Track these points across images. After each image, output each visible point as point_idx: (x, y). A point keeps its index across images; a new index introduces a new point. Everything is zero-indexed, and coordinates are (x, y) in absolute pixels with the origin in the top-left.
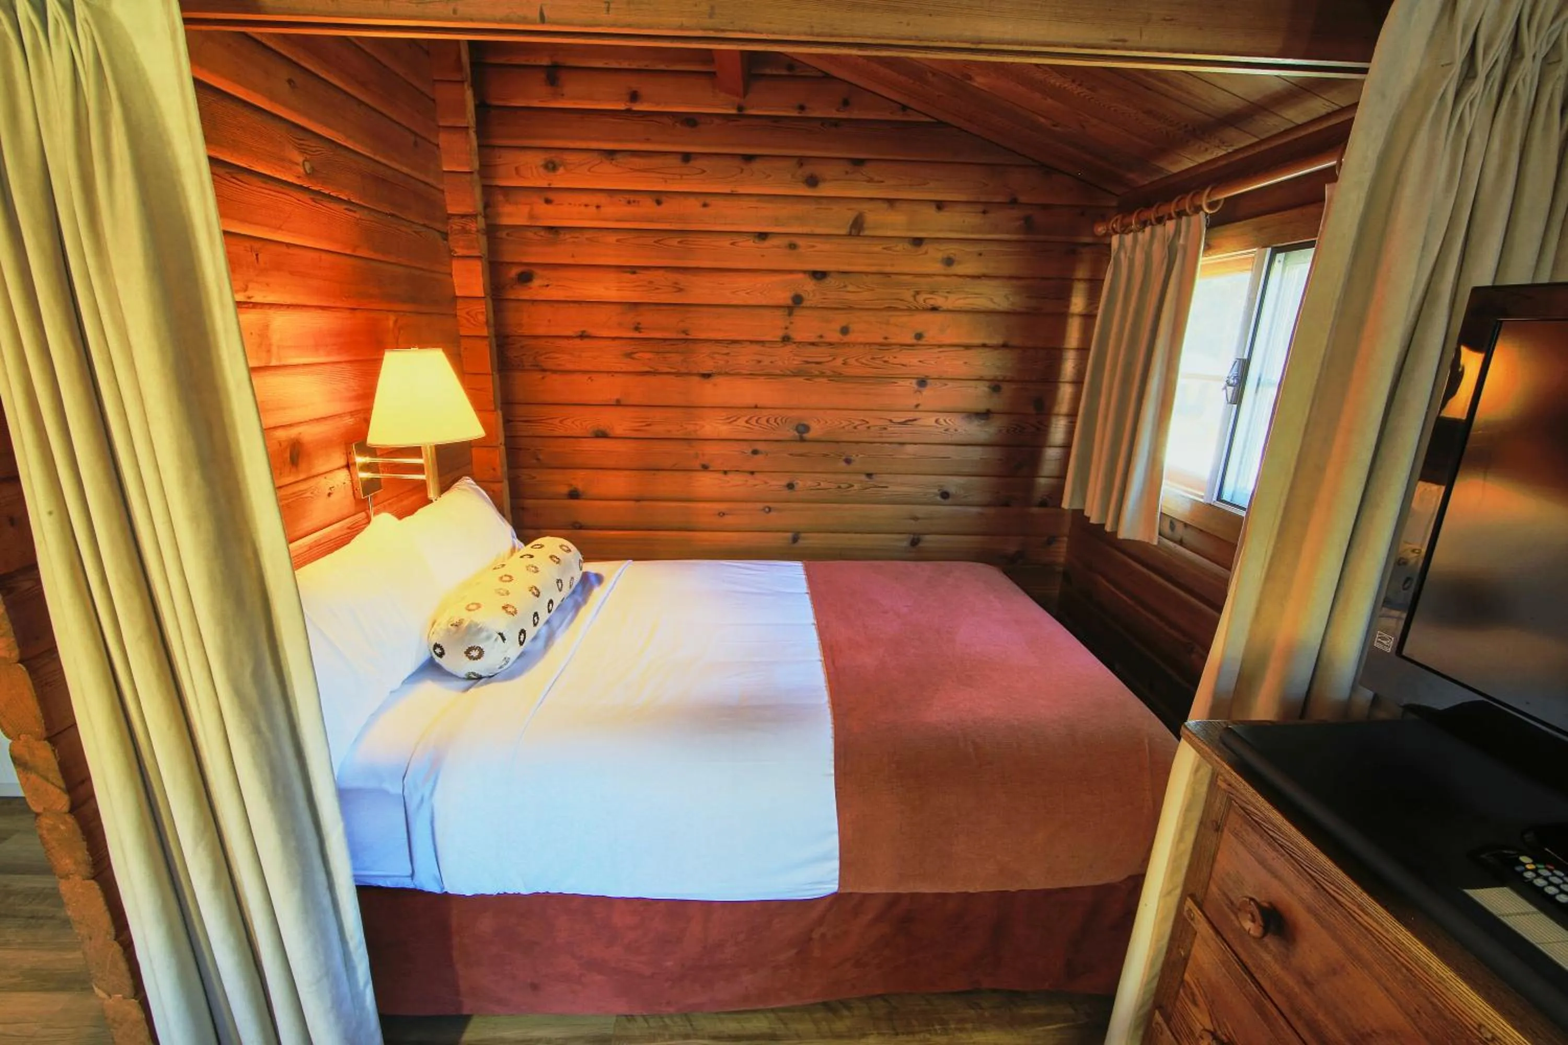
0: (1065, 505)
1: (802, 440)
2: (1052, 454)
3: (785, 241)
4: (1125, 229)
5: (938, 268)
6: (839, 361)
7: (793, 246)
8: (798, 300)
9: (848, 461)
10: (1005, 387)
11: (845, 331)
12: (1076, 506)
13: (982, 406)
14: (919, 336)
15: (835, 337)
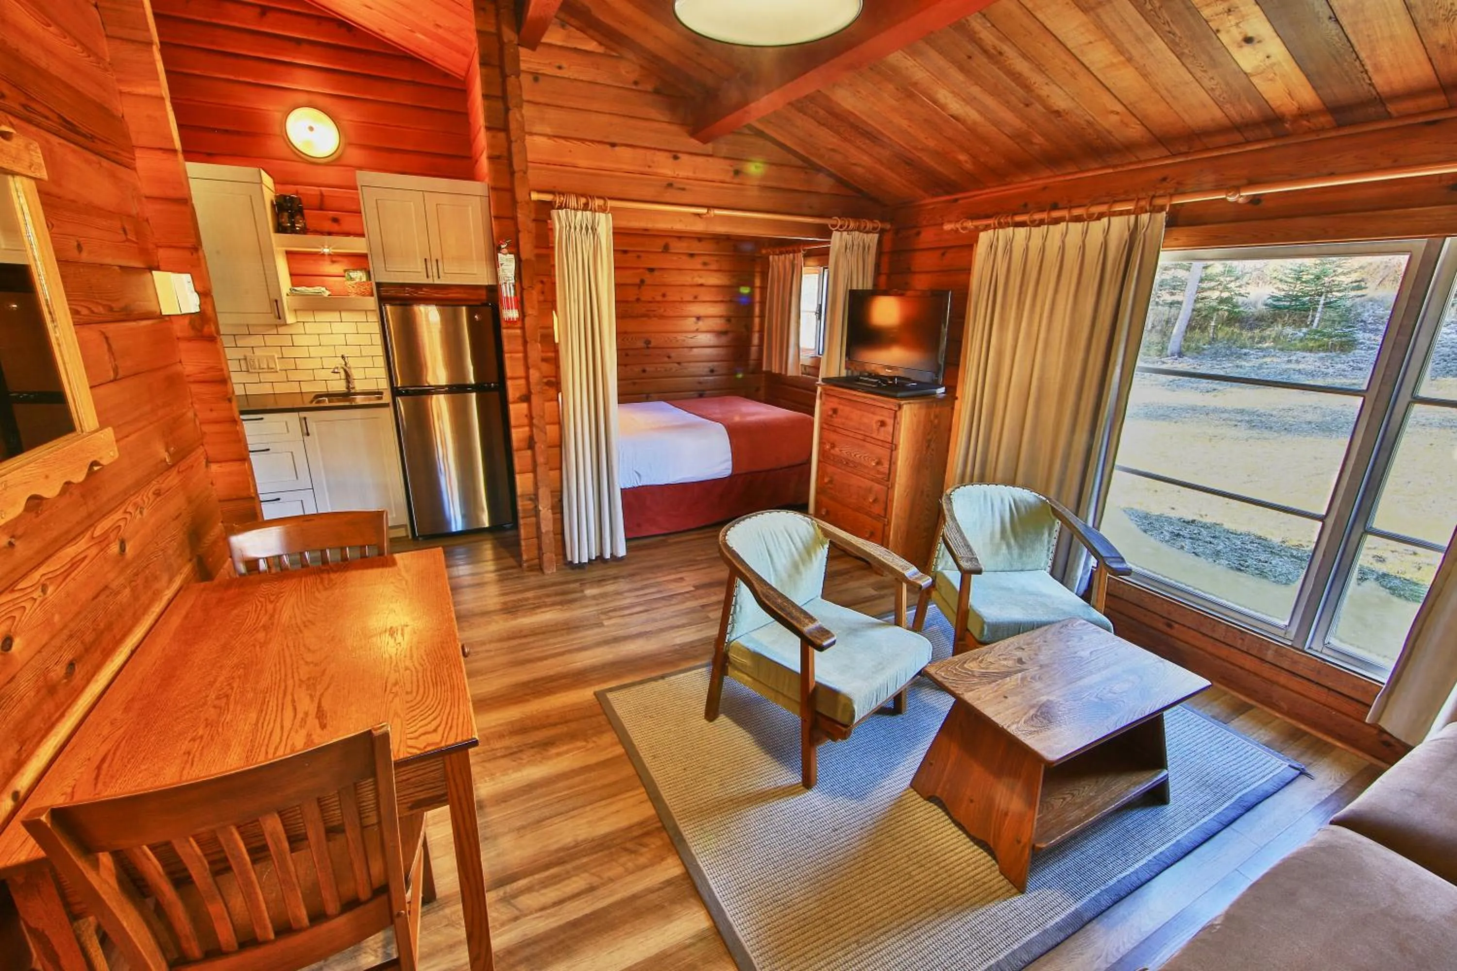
0: (764, 369)
1: (648, 348)
2: (754, 350)
3: (634, 255)
4: (774, 254)
5: (699, 267)
6: (662, 310)
7: (639, 257)
8: (642, 281)
9: (669, 357)
10: (733, 319)
11: (664, 295)
12: (769, 369)
13: (723, 329)
14: (696, 297)
15: (659, 298)
